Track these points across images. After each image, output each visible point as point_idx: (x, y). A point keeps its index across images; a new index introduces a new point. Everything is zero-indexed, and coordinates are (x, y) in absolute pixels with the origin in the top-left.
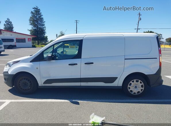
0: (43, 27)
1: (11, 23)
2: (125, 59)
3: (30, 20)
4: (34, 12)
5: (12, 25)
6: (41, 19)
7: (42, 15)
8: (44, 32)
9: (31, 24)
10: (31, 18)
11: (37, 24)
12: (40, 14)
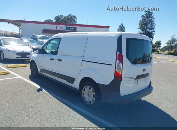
0: (152, 31)
1: (124, 27)
2: (83, 61)
3: (140, 24)
4: (145, 15)
5: (124, 29)
6: (152, 23)
7: (154, 18)
8: (152, 36)
9: (140, 28)
10: (141, 21)
11: (146, 28)
12: (151, 17)
